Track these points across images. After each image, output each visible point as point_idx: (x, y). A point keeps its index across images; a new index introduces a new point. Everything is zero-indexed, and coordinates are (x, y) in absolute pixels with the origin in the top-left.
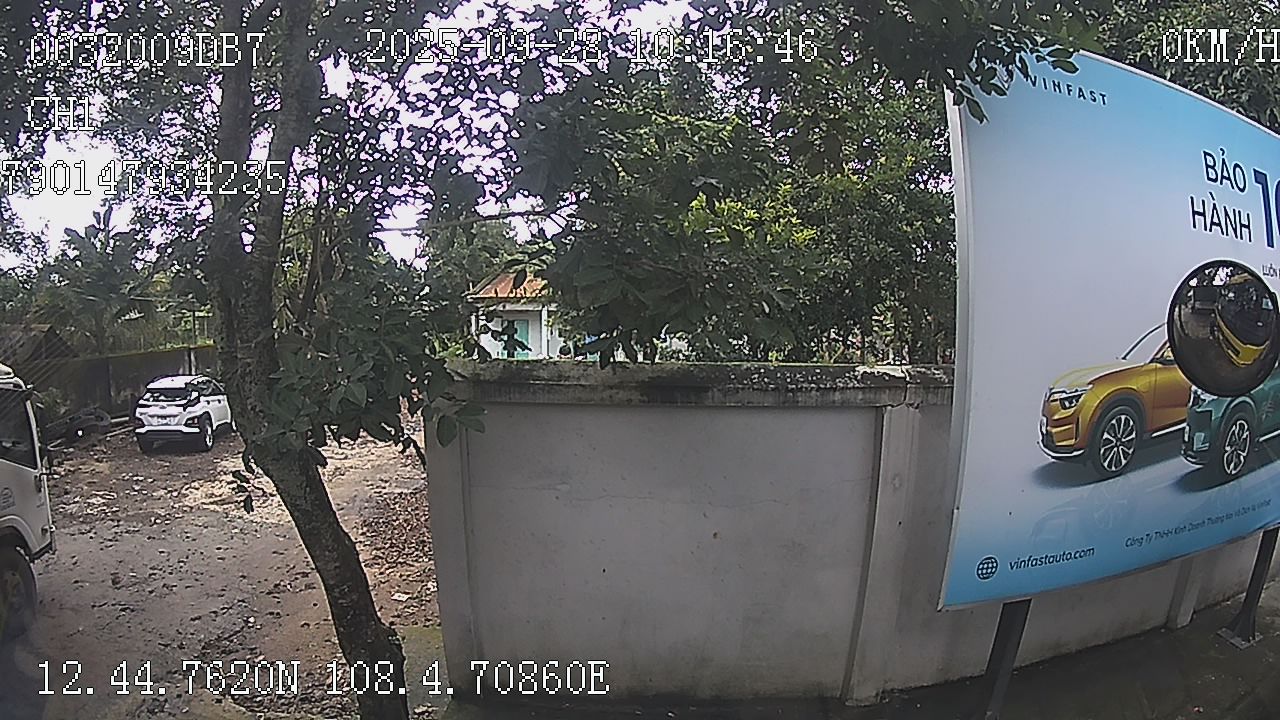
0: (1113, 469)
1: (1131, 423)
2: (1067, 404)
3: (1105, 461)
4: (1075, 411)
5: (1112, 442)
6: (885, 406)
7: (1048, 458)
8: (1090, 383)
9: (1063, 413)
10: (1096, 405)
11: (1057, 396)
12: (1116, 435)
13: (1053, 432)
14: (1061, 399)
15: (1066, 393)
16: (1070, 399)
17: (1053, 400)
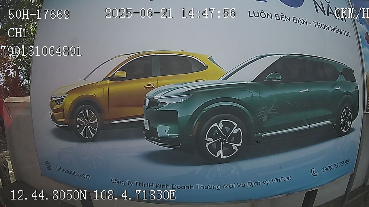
0: (87, 137)
1: (93, 114)
2: (58, 102)
3: (80, 132)
5: (84, 123)
8: (67, 93)
11: (54, 99)
12: (84, 119)
13: (55, 114)
14: (56, 100)
15: (57, 97)
16: (59, 100)
17: (53, 101)
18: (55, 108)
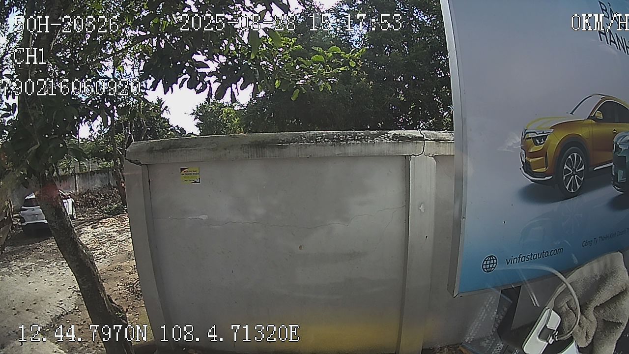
1: (581, 159)
2: (538, 142)
3: (566, 186)
4: (543, 147)
5: (571, 171)
6: (410, 155)
7: (527, 180)
9: (536, 148)
10: (557, 144)
11: (530, 135)
12: (572, 166)
13: (530, 161)
14: (533, 138)
15: (536, 133)
16: (540, 138)
17: (527, 139)
18: (531, 151)
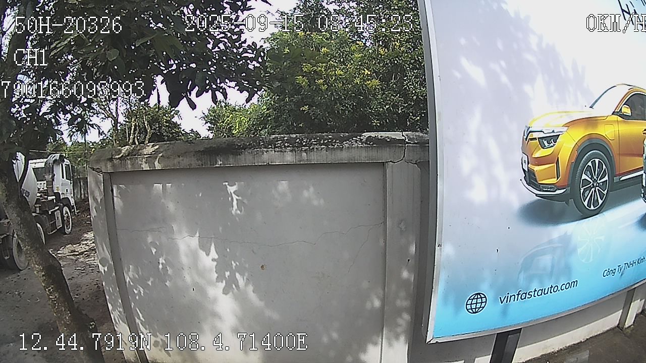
0: (592, 208)
1: (604, 167)
2: (545, 143)
3: (584, 201)
4: (554, 151)
5: (591, 183)
6: (387, 162)
7: (530, 195)
8: (565, 126)
9: (543, 152)
10: (572, 147)
11: (535, 135)
12: (592, 176)
13: (535, 169)
14: (539, 138)
15: (544, 132)
16: (548, 139)
17: (532, 139)
